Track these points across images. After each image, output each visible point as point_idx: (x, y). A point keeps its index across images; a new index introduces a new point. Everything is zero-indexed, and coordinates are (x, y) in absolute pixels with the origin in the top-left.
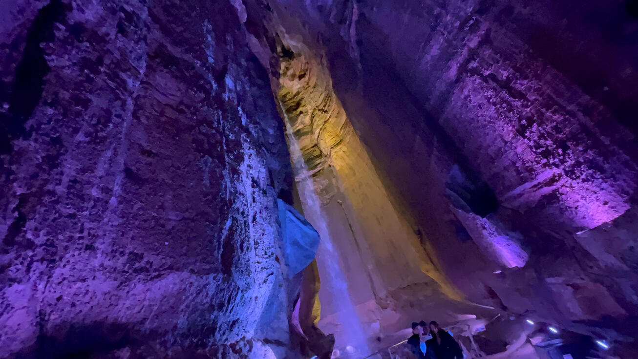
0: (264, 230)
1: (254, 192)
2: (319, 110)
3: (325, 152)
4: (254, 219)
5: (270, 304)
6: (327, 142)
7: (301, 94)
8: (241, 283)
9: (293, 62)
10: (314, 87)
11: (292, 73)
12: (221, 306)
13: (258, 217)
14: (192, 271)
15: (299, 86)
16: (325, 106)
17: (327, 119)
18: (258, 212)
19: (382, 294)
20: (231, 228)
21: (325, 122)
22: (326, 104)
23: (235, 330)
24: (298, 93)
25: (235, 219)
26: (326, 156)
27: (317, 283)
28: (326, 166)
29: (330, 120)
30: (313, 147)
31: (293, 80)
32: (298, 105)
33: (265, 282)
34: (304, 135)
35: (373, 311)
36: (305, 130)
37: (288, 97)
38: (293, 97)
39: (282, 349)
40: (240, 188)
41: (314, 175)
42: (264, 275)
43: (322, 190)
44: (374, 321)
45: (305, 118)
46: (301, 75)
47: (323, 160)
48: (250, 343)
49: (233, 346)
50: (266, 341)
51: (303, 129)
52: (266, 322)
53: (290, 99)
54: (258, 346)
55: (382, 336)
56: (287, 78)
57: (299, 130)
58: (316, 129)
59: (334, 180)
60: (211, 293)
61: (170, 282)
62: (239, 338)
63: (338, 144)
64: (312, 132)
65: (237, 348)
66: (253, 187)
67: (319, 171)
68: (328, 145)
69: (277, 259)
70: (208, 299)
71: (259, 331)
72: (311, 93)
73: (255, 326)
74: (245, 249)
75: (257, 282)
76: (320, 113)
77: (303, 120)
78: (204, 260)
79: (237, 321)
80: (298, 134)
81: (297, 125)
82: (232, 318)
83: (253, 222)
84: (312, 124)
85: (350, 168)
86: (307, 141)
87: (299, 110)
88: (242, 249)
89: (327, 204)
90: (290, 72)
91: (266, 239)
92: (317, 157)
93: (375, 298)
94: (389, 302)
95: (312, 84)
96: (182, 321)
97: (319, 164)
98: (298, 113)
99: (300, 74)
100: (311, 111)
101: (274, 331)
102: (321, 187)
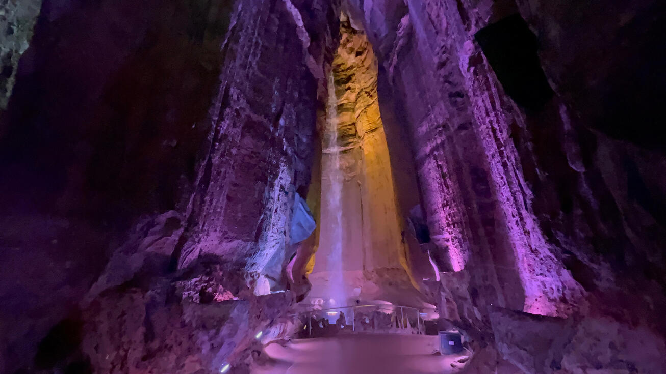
0: (280, 218)
1: (280, 195)
2: (366, 92)
3: (360, 133)
4: (276, 211)
5: (274, 258)
6: (363, 126)
7: (354, 69)
8: (261, 247)
9: (354, 37)
10: (368, 69)
11: (351, 46)
12: (251, 255)
13: (278, 210)
14: (243, 240)
15: (354, 61)
16: (372, 90)
17: (370, 104)
18: (279, 207)
19: (370, 268)
20: (262, 219)
21: (368, 106)
22: (373, 89)
23: (254, 267)
24: (351, 67)
25: (265, 214)
26: (359, 137)
27: (315, 247)
28: (357, 146)
29: (373, 106)
30: (350, 125)
31: (350, 54)
32: (349, 79)
33: (273, 247)
34: (346, 111)
35: (359, 279)
36: (348, 107)
37: (342, 67)
38: (346, 68)
39: (274, 283)
40: (272, 195)
41: (345, 152)
42: (274, 243)
43: (347, 168)
44: (357, 287)
45: (351, 94)
46: (360, 52)
47: (355, 140)
48: (259, 274)
49: (251, 274)
50: (267, 276)
51: (347, 104)
52: (269, 267)
53: (343, 71)
54: (262, 277)
55: (360, 299)
56: (345, 49)
57: (342, 105)
58: (358, 109)
59: (360, 162)
60: (247, 249)
61: (235, 243)
62: (254, 271)
63: (373, 131)
64: (354, 110)
65: (253, 275)
66: (280, 191)
67: (351, 149)
68: (363, 129)
69: (285, 233)
70: (246, 252)
71: (264, 270)
72: (363, 73)
73: (263, 267)
74: (267, 229)
75: (269, 247)
76: (366, 95)
77: (349, 96)
78: (248, 236)
79: (255, 263)
80: (341, 108)
81: (342, 99)
82: (254, 261)
83: (275, 213)
84: (356, 102)
85: (376, 157)
86: (347, 117)
87: (347, 85)
88: (265, 230)
89: (348, 181)
90: (349, 45)
91: (280, 223)
92: (352, 135)
93: (364, 269)
94: (373, 276)
95: (366, 64)
96: (234, 258)
97: (351, 143)
98: (346, 88)
99: (359, 50)
100: (359, 90)
101: (272, 272)
102: (347, 164)
